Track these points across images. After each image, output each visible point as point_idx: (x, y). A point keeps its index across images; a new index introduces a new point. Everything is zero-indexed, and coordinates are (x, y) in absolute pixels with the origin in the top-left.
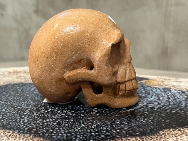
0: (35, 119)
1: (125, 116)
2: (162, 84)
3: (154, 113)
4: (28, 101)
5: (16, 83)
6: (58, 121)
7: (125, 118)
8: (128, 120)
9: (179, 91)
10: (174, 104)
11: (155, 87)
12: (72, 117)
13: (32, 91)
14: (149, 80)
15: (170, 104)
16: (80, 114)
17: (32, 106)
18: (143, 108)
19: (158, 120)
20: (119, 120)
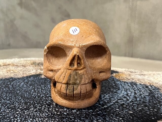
0: (27, 118)
1: (100, 113)
2: (129, 78)
3: (124, 110)
4: (19, 98)
5: (6, 77)
6: (46, 120)
7: (101, 115)
8: (103, 118)
9: (143, 86)
10: (140, 100)
11: (124, 81)
12: (57, 116)
13: (21, 87)
14: (119, 74)
15: (137, 100)
16: (63, 113)
17: (23, 104)
18: (115, 105)
19: (128, 117)
20: (96, 118)
